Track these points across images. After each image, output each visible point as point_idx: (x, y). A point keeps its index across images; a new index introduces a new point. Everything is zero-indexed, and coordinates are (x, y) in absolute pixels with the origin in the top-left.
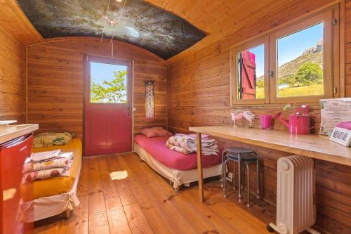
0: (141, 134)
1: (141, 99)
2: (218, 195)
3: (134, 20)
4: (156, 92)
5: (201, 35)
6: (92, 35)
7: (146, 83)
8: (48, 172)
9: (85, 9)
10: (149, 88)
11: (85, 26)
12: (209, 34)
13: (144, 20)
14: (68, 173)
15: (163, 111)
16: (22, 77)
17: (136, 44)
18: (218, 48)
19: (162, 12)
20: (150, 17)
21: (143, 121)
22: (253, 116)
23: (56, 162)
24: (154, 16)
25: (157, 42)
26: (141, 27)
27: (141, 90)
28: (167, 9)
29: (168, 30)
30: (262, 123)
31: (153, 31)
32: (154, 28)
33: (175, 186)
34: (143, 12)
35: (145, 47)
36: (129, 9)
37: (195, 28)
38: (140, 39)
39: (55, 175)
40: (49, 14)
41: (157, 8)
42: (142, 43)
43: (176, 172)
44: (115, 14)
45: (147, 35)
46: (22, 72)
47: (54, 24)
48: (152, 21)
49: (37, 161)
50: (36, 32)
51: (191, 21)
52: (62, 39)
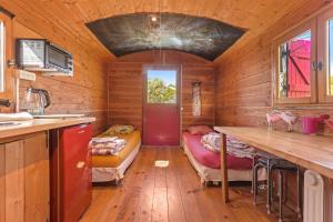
0: (187, 131)
1: (189, 99)
2: (247, 201)
3: (174, 32)
4: (203, 92)
5: (240, 32)
6: (148, 49)
7: (194, 84)
8: (105, 151)
9: (136, 31)
10: (196, 89)
11: (140, 43)
12: (247, 30)
13: (182, 30)
14: (117, 154)
15: (211, 111)
16: (105, 86)
17: (183, 51)
18: (260, 43)
19: (196, 19)
20: (186, 26)
21: (190, 120)
22: (293, 118)
23: (110, 145)
24: (190, 24)
25: (199, 47)
26: (181, 36)
27: (189, 91)
28: (199, 15)
29: (206, 34)
30: (303, 127)
31: (192, 38)
32: (192, 34)
33: (202, 181)
34: (179, 23)
35: (191, 52)
36: (168, 23)
37: (231, 26)
38: (184, 46)
39: (109, 154)
40: (116, 40)
41: (189, 17)
42: (188, 49)
43: (204, 168)
44: (158, 30)
45: (188, 42)
46: (105, 82)
47: (120, 47)
48: (189, 29)
49: (100, 143)
50: (112, 55)
51: (225, 21)
52: (129, 56)
